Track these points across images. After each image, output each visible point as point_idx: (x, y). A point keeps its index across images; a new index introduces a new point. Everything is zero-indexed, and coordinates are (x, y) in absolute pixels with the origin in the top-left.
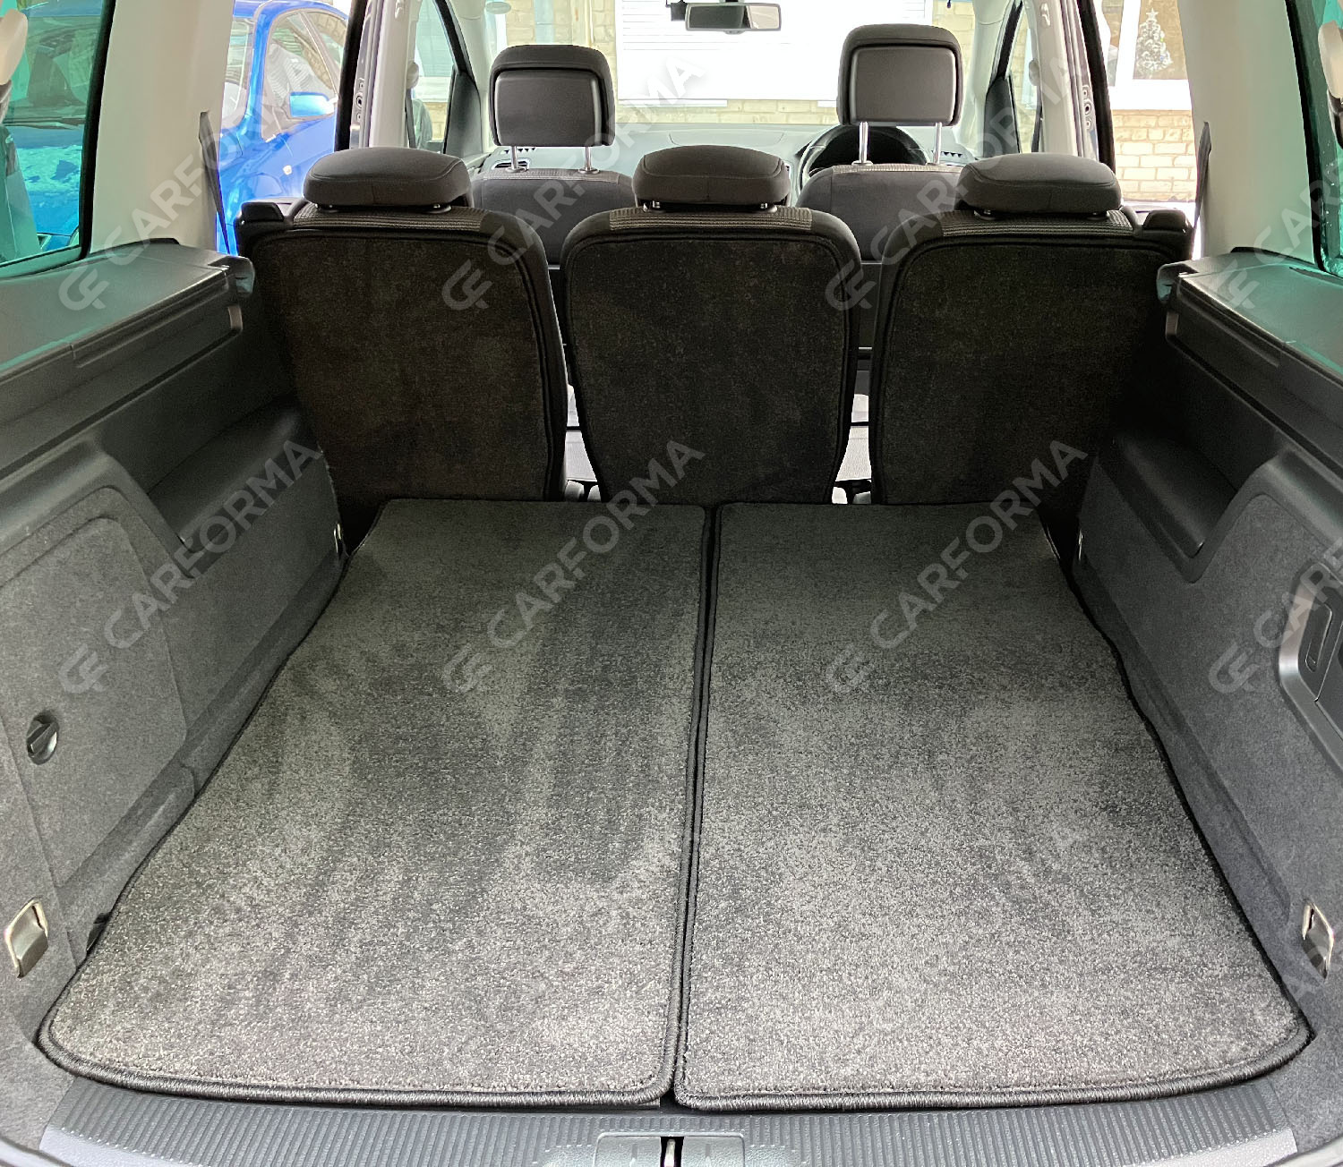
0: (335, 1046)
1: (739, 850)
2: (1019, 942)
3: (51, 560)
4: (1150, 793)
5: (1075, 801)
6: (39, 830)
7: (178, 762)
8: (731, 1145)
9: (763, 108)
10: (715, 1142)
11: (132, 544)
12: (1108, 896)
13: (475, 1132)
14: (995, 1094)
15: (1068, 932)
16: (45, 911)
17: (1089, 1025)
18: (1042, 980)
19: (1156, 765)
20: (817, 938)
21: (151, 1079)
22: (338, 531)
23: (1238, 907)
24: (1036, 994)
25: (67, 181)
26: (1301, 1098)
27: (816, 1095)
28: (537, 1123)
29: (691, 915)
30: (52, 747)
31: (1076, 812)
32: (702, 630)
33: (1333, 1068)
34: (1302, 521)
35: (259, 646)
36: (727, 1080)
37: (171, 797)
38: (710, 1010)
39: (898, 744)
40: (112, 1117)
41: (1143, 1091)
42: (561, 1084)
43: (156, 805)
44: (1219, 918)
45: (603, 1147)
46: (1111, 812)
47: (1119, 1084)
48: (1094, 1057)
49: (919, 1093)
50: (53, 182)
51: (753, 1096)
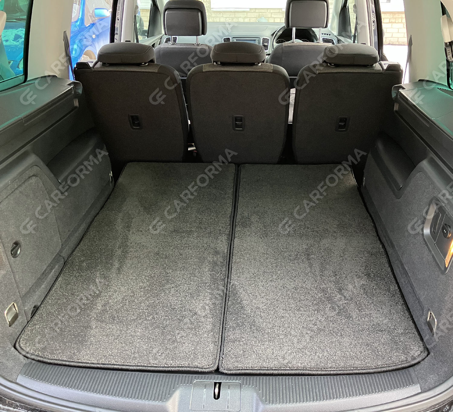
0: (110, 350)
1: (243, 287)
2: (334, 320)
3: (17, 192)
4: (382, 269)
5: (356, 272)
6: (15, 279)
7: (59, 255)
8: (236, 385)
9: (263, 11)
10: (231, 384)
11: (43, 184)
12: (365, 305)
13: (155, 379)
14: (323, 371)
15: (351, 317)
16: (17, 305)
17: (355, 349)
18: (341, 333)
19: (384, 260)
20: (267, 317)
21: (52, 360)
22: (111, 174)
23: (408, 309)
24: (339, 338)
25: (18, 41)
26: (423, 374)
27: (265, 370)
28: (174, 377)
29: (226, 309)
30: (19, 252)
31: (356, 276)
32: (233, 209)
33: (434, 365)
34: (433, 183)
35: (85, 215)
36: (236, 364)
37: (57, 267)
38: (231, 342)
39: (297, 251)
40: (39, 372)
41: (372, 371)
42: (182, 364)
43: (52, 269)
44: (402, 313)
45: (196, 385)
46: (368, 276)
47: (364, 368)
48: (356, 359)
49: (298, 370)
50: (13, 42)
51: (244, 369)
